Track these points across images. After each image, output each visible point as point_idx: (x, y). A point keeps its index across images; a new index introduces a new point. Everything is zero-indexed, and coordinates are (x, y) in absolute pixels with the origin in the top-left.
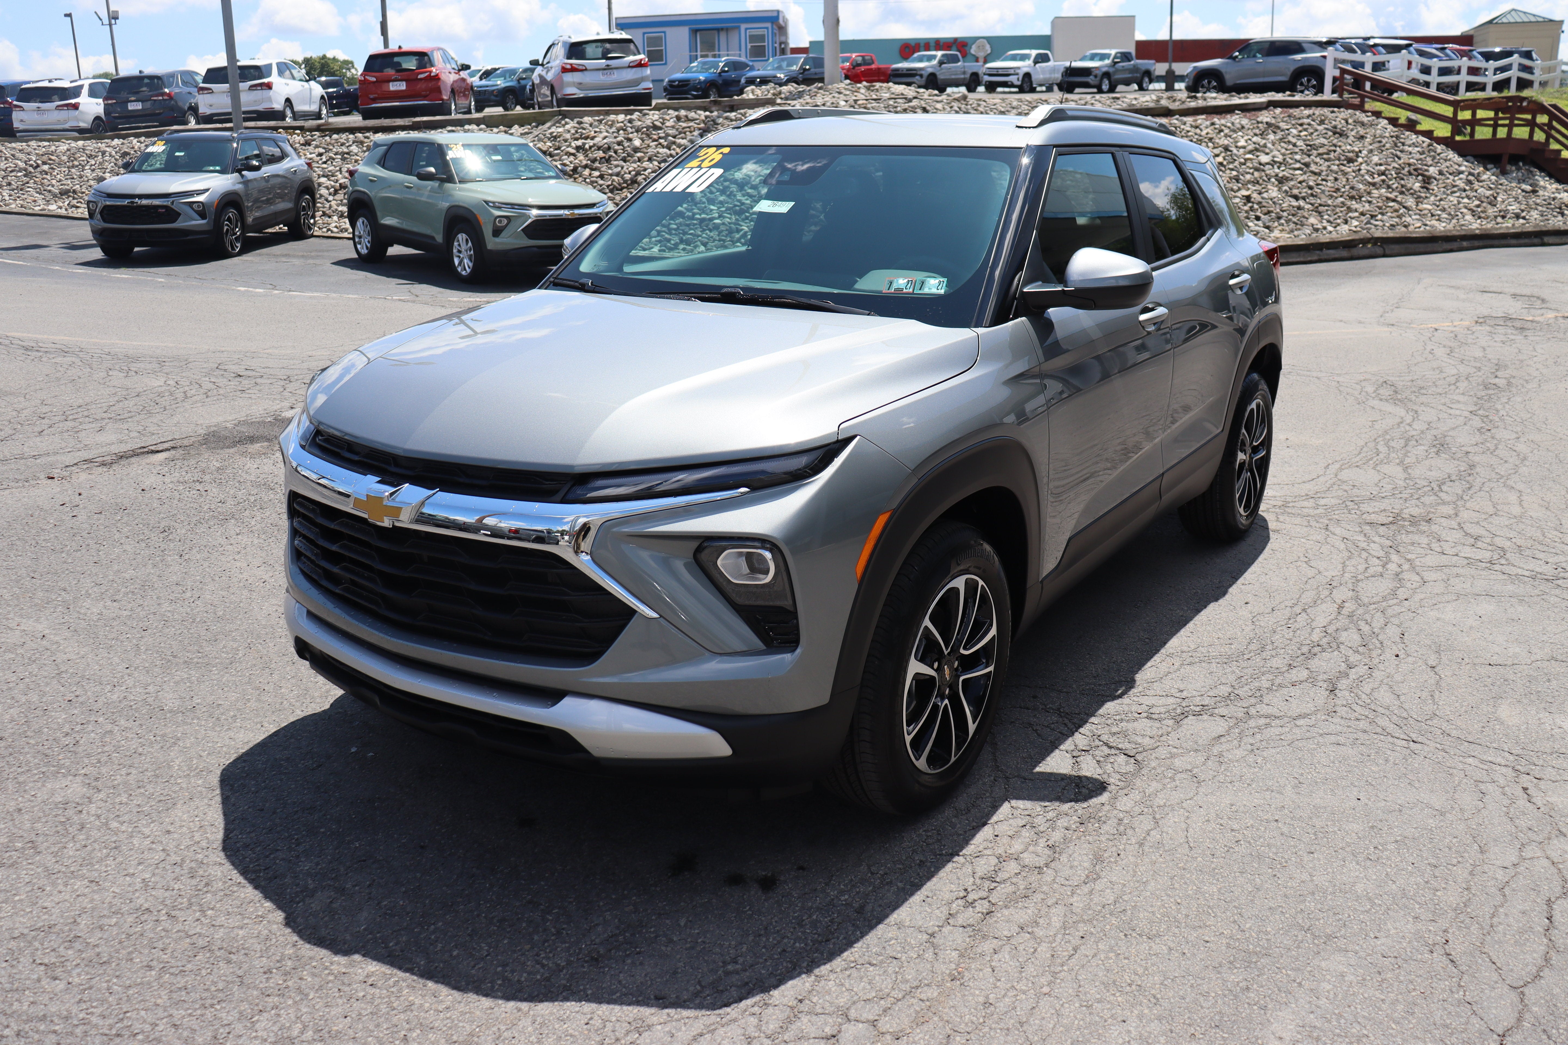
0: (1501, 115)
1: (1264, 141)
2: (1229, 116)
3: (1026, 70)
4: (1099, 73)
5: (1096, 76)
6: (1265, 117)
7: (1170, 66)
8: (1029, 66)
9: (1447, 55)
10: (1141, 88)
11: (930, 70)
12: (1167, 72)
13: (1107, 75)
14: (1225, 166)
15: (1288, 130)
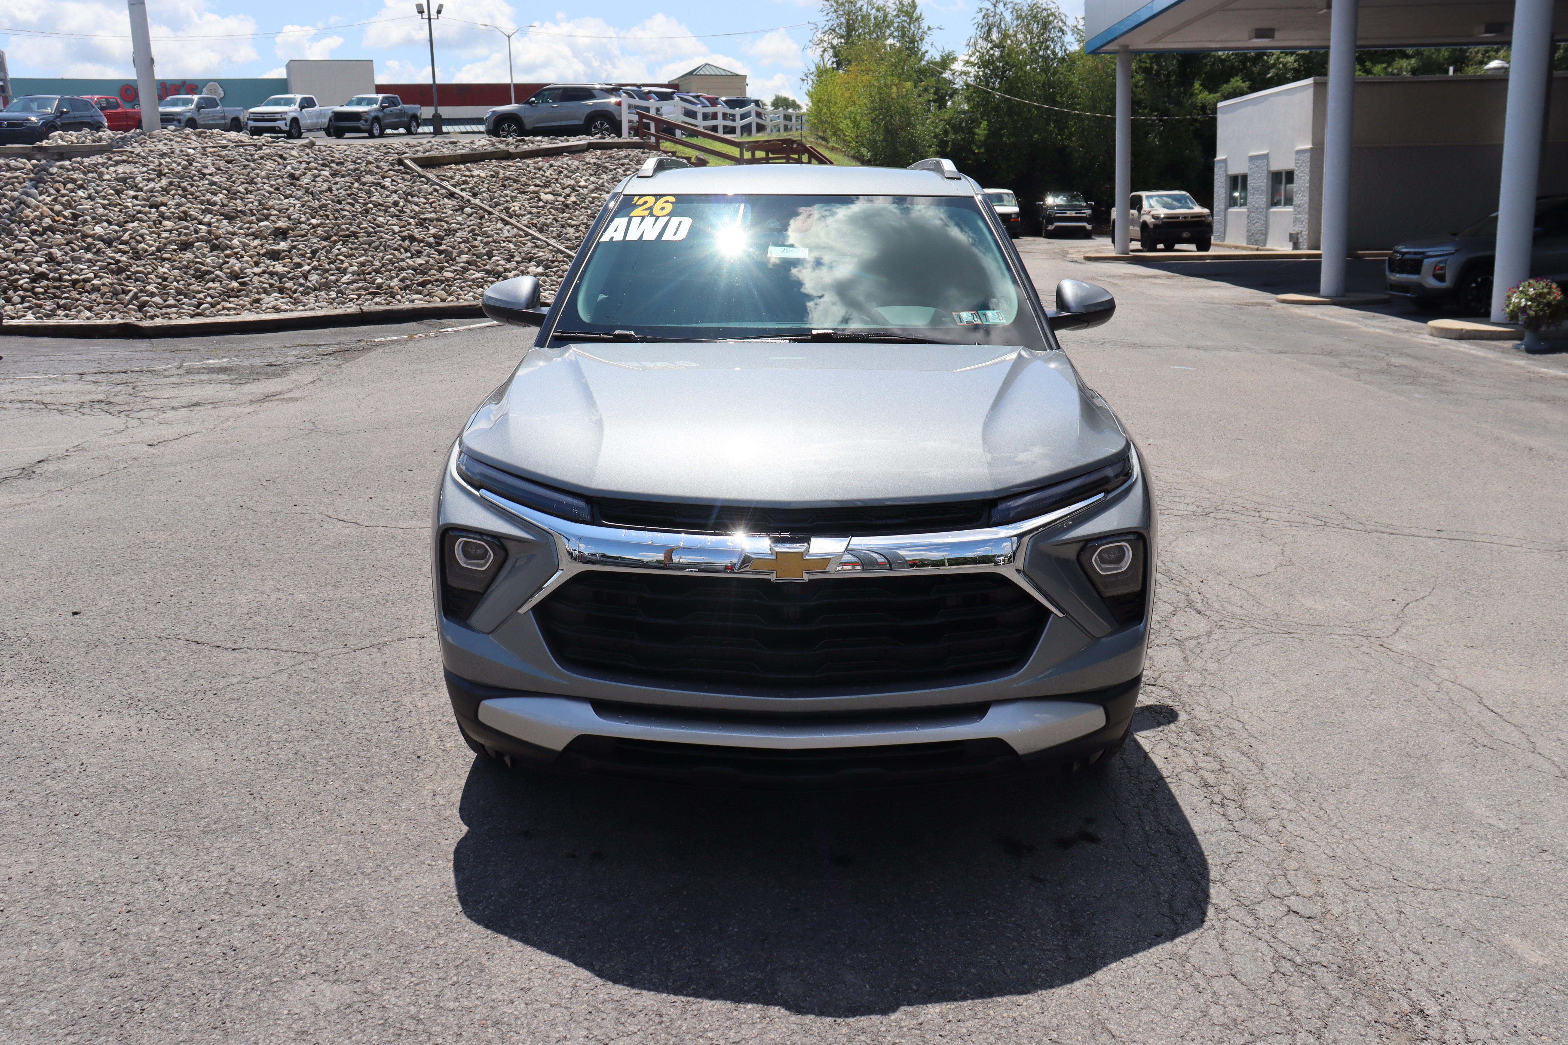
0: (771, 155)
1: (601, 181)
2: (560, 158)
3: (293, 115)
4: (370, 118)
5: (366, 121)
6: (590, 157)
7: (436, 111)
8: (295, 111)
9: (702, 103)
10: (409, 132)
11: (189, 115)
12: (433, 116)
13: (376, 119)
14: (578, 205)
15: (615, 169)
